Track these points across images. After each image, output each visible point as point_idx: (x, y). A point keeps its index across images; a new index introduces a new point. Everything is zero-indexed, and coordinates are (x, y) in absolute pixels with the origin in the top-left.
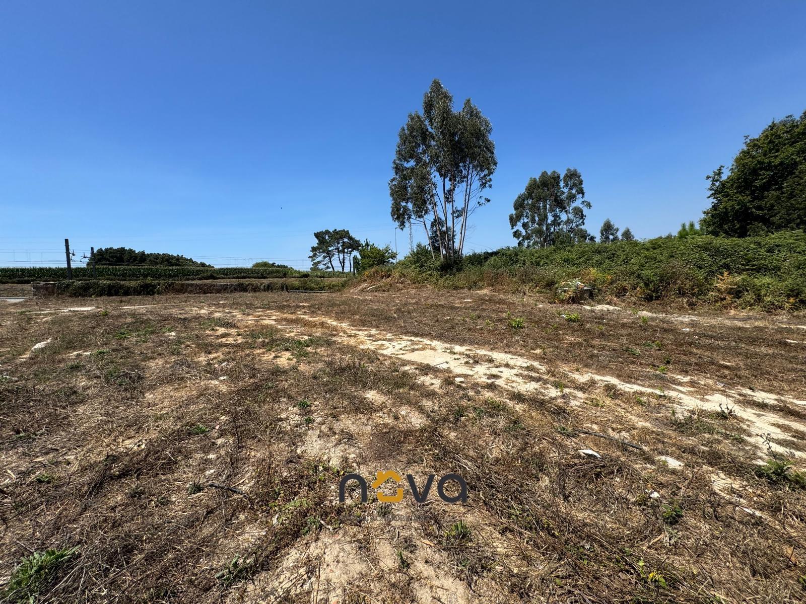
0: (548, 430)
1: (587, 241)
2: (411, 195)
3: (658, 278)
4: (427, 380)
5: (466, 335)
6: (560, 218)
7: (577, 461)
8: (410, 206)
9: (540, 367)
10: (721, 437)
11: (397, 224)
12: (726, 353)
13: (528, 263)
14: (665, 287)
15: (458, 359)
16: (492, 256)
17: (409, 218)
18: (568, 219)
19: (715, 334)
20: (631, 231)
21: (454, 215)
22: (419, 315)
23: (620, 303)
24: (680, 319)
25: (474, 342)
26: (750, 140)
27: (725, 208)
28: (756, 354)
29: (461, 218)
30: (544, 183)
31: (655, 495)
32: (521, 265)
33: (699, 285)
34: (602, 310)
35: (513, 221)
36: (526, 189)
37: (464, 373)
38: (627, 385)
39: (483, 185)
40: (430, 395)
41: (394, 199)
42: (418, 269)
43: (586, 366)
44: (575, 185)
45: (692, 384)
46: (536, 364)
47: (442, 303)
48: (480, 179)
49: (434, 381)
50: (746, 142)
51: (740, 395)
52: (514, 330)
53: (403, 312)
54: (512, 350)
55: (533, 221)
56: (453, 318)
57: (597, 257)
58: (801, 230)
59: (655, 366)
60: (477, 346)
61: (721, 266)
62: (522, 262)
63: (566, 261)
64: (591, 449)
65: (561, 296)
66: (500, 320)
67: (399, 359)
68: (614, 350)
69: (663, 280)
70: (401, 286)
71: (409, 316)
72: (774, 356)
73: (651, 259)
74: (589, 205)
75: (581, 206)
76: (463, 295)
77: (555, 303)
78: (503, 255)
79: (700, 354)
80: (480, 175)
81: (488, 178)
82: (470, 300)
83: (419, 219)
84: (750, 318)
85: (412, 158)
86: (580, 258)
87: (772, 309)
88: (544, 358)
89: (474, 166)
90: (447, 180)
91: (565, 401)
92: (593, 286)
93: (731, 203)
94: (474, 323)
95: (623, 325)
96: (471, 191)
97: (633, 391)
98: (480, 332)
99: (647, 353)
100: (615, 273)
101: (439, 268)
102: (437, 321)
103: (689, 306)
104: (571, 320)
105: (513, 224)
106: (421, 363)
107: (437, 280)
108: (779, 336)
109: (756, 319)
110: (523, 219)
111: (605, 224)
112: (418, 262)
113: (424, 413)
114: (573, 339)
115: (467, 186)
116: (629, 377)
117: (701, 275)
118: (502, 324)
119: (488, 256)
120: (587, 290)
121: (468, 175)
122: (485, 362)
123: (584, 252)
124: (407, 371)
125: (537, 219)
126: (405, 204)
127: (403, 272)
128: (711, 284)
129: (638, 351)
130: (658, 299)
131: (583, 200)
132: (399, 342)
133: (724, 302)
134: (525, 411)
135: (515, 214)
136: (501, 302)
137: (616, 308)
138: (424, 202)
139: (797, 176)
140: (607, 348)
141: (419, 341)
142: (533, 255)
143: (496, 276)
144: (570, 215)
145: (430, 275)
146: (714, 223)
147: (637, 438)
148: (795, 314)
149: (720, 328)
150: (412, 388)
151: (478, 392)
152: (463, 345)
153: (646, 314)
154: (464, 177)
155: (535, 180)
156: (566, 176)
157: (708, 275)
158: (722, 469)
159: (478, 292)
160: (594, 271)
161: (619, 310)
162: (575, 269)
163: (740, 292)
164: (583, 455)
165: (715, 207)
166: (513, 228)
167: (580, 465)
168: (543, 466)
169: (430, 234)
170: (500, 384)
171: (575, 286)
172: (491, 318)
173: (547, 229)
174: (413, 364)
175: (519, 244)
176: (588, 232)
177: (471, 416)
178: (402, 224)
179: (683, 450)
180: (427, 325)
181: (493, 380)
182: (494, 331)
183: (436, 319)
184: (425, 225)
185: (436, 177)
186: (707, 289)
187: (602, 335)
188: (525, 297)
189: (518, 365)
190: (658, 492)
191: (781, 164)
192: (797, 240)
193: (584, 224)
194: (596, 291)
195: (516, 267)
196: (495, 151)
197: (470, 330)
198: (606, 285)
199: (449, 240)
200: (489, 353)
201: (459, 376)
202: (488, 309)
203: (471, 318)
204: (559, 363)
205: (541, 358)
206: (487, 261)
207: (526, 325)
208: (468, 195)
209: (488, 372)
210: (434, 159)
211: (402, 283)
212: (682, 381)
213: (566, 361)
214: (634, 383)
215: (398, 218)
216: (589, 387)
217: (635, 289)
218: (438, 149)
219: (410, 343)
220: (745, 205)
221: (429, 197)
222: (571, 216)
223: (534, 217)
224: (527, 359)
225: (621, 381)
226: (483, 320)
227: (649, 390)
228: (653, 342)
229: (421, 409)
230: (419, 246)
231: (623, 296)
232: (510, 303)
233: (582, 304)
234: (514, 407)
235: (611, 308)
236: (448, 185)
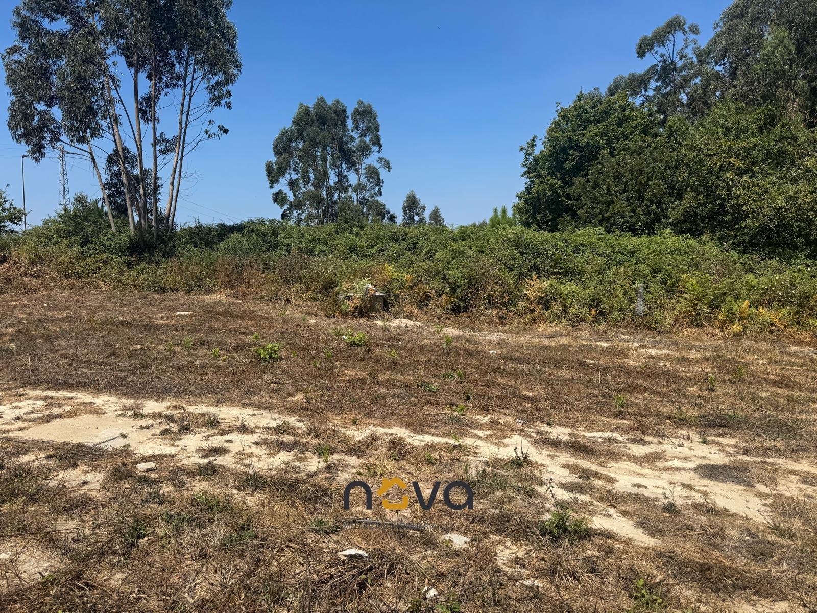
0: (297, 529)
1: (386, 221)
2: (60, 90)
3: (466, 281)
4: (72, 477)
5: (173, 378)
6: (347, 181)
7: (333, 571)
8: (57, 113)
9: (298, 424)
10: (514, 492)
11: (24, 147)
12: (530, 380)
13: (294, 250)
14: (474, 295)
15: (148, 427)
16: (232, 233)
17: (55, 138)
18: (359, 184)
19: (521, 356)
20: (441, 211)
21: (158, 148)
22: (72, 342)
23: (421, 316)
24: (488, 337)
25: (185, 390)
26: (561, 109)
27: (537, 192)
28: (558, 380)
29: (173, 156)
30: (320, 117)
31: (433, 592)
32: (283, 252)
33: (509, 293)
34: (399, 327)
35: (273, 174)
36: (293, 122)
37: (158, 452)
38: (419, 437)
39: (216, 101)
40: (76, 507)
41: (15, 93)
42: (77, 249)
43: (368, 414)
44: (369, 129)
45: (492, 424)
46: (292, 420)
47: (128, 318)
48: (211, 89)
49: (90, 477)
50: (557, 111)
51: (538, 433)
52: (263, 364)
53: (32, 339)
54: (255, 399)
55: (306, 180)
56: (149, 348)
57: (395, 247)
58: (602, 228)
59: (452, 404)
60: (190, 398)
61: (531, 267)
62: (285, 247)
63: (353, 250)
64: (357, 547)
65: (343, 307)
66: (239, 348)
67: (10, 439)
68: (406, 386)
69: (471, 284)
70: (33, 282)
71: (47, 346)
72: (573, 380)
73: (459, 253)
74: (387, 166)
75: (377, 165)
76: (175, 303)
77: (334, 316)
78: (252, 231)
79: (503, 384)
80: (208, 81)
81: (225, 90)
82: (186, 313)
83: (80, 146)
84: (556, 335)
85: (63, 14)
86: (372, 246)
87: (576, 322)
88: (306, 409)
89: (197, 62)
90: (142, 76)
91: (329, 475)
92: (389, 292)
93: (544, 186)
94: (189, 355)
95: (423, 349)
96: (192, 107)
97: (422, 444)
98: (200, 371)
99: (447, 387)
100: (416, 272)
101: (125, 249)
102: (113, 354)
103: (499, 319)
104: (354, 343)
105: (273, 181)
106: (65, 443)
107: (121, 273)
108: (580, 356)
109: (562, 336)
110: (290, 174)
111: (408, 198)
112: (76, 233)
113: (57, 547)
114: (354, 374)
115: (185, 96)
116: (421, 424)
117: (510, 277)
118: (243, 354)
119: (224, 231)
120: (379, 297)
121: (186, 75)
122: (203, 427)
123: (378, 237)
124: (26, 464)
125: (312, 176)
126: (45, 108)
127: (40, 254)
128: (521, 291)
129: (436, 386)
130: (466, 311)
131: (380, 155)
132: (16, 404)
133: (534, 314)
134: (262, 505)
135: (277, 163)
136: (247, 315)
137: (417, 323)
138: (91, 112)
139: (600, 163)
140: (398, 384)
141: (65, 399)
142: (302, 237)
143: (239, 268)
144: (362, 177)
145: (105, 262)
146: (527, 211)
147: (419, 515)
148: (596, 328)
149: (528, 348)
150: (33, 499)
151: (180, 485)
152: (164, 399)
153: (451, 331)
154: (178, 78)
155: (307, 109)
156: (356, 113)
157: (519, 279)
158: (508, 536)
159: (205, 297)
160: (390, 267)
161: (420, 327)
162: (364, 263)
163: (548, 301)
164: (343, 558)
165: (528, 189)
166: (272, 187)
167: (340, 576)
168: (279, 594)
169: (105, 178)
170: (225, 464)
171: (363, 291)
172: (222, 345)
173: (327, 194)
174: (44, 448)
175: (284, 215)
176: (386, 208)
177: (160, 532)
178: (38, 151)
179: (471, 519)
180: (89, 363)
181: (212, 459)
182: (227, 368)
183: (109, 350)
184: (93, 158)
185: (118, 65)
186: (517, 298)
187: (394, 365)
188: (289, 307)
189: (261, 425)
190: (436, 588)
191: (588, 144)
192: (599, 239)
193: (381, 194)
194: (392, 298)
195: (276, 254)
196: (238, 43)
197: (179, 369)
198: (405, 290)
199: (147, 195)
200: (213, 410)
201: (147, 459)
202: (219, 329)
203: (186, 347)
204: (329, 414)
205: (300, 410)
206: (222, 240)
207: (284, 354)
208: (186, 112)
209: (205, 445)
210: (115, 29)
211: (37, 276)
212: (481, 422)
213: (339, 408)
214: (427, 433)
215: (27, 136)
216: (367, 448)
217: (440, 296)
218: (121, 11)
219: (41, 403)
220: (555, 192)
221: (101, 102)
222: (364, 180)
223: (308, 172)
224: (279, 413)
225: (411, 431)
226: (210, 349)
227: (443, 440)
228: (455, 370)
229: (51, 540)
230: (80, 200)
231: (426, 306)
232: (262, 318)
233: (374, 318)
234: (244, 502)
235: (410, 323)
236: (145, 87)
